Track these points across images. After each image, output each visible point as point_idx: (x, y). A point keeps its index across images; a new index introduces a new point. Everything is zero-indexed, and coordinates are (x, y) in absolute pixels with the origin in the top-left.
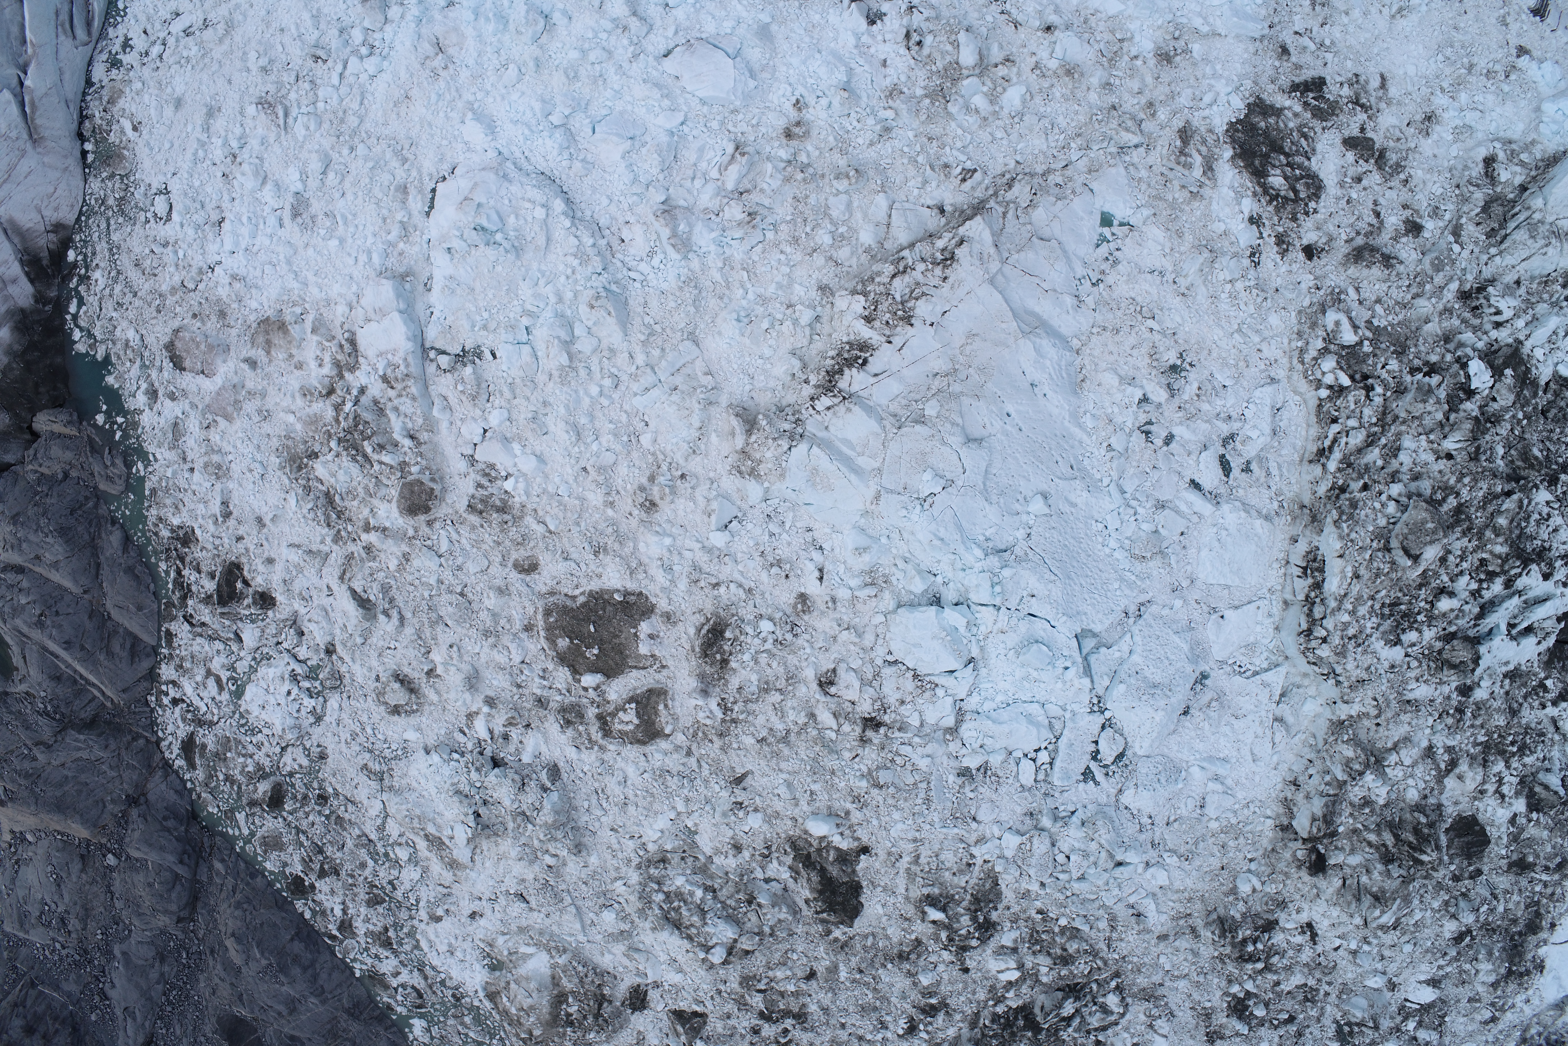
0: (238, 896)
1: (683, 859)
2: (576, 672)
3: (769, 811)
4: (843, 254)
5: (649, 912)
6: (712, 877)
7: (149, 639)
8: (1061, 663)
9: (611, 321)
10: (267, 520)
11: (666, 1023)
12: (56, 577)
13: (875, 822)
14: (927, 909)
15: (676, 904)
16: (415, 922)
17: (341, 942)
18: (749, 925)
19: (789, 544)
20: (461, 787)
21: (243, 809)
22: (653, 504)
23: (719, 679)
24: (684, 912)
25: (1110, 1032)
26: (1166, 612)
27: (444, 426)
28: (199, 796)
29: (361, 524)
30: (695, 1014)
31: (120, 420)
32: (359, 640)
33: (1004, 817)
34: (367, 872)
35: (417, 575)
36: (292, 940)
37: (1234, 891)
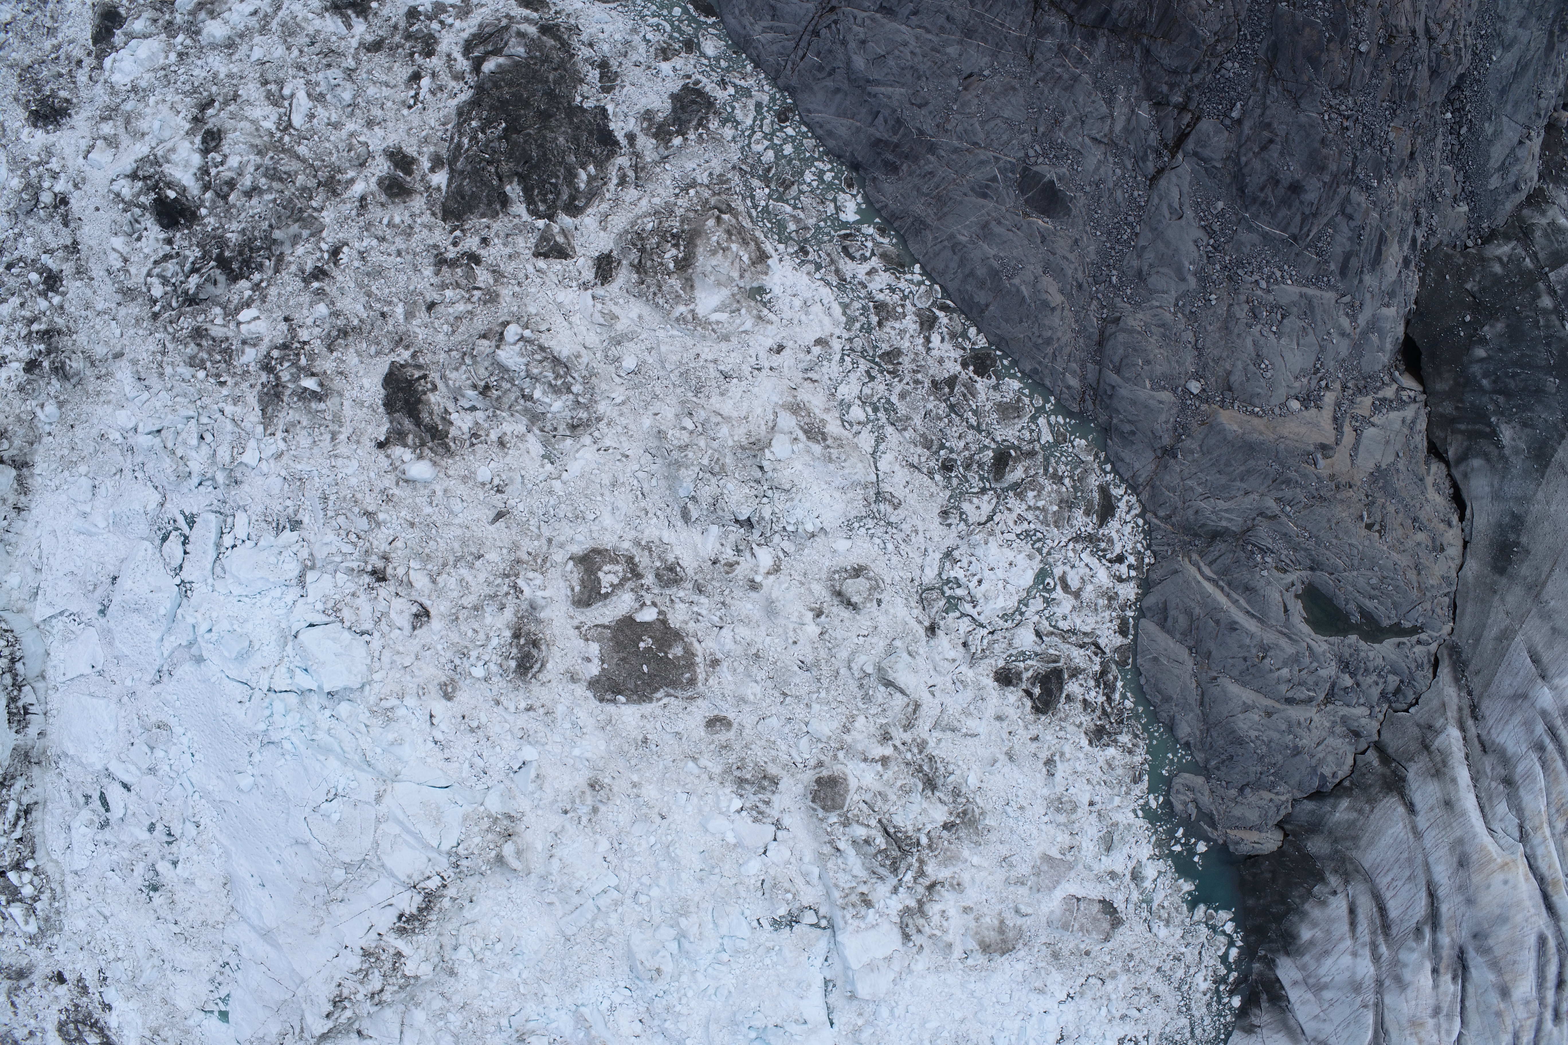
0: (1049, 350)
1: (555, 429)
2: (663, 622)
3: (471, 484)
4: (438, 1003)
5: (584, 373)
6: (526, 410)
7: (1149, 626)
8: (214, 636)
9: (641, 956)
10: (1002, 758)
11: (576, 243)
12: (1247, 695)
13: (372, 475)
14: (319, 389)
15: (559, 382)
16: (846, 335)
17: (934, 303)
18: (486, 364)
19: (464, 747)
20: (783, 497)
21: (1043, 448)
22: (592, 786)
23: (522, 617)
24: (550, 375)
25: (161, 254)
26: (138, 675)
27: (808, 857)
28: (1096, 456)
29: (893, 763)
30: (546, 256)
31: (1178, 848)
32: (897, 643)
33: (259, 480)
34: (898, 388)
35: (834, 713)
36: (987, 306)
37: (61, 405)
